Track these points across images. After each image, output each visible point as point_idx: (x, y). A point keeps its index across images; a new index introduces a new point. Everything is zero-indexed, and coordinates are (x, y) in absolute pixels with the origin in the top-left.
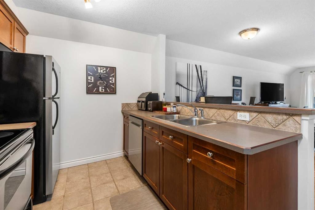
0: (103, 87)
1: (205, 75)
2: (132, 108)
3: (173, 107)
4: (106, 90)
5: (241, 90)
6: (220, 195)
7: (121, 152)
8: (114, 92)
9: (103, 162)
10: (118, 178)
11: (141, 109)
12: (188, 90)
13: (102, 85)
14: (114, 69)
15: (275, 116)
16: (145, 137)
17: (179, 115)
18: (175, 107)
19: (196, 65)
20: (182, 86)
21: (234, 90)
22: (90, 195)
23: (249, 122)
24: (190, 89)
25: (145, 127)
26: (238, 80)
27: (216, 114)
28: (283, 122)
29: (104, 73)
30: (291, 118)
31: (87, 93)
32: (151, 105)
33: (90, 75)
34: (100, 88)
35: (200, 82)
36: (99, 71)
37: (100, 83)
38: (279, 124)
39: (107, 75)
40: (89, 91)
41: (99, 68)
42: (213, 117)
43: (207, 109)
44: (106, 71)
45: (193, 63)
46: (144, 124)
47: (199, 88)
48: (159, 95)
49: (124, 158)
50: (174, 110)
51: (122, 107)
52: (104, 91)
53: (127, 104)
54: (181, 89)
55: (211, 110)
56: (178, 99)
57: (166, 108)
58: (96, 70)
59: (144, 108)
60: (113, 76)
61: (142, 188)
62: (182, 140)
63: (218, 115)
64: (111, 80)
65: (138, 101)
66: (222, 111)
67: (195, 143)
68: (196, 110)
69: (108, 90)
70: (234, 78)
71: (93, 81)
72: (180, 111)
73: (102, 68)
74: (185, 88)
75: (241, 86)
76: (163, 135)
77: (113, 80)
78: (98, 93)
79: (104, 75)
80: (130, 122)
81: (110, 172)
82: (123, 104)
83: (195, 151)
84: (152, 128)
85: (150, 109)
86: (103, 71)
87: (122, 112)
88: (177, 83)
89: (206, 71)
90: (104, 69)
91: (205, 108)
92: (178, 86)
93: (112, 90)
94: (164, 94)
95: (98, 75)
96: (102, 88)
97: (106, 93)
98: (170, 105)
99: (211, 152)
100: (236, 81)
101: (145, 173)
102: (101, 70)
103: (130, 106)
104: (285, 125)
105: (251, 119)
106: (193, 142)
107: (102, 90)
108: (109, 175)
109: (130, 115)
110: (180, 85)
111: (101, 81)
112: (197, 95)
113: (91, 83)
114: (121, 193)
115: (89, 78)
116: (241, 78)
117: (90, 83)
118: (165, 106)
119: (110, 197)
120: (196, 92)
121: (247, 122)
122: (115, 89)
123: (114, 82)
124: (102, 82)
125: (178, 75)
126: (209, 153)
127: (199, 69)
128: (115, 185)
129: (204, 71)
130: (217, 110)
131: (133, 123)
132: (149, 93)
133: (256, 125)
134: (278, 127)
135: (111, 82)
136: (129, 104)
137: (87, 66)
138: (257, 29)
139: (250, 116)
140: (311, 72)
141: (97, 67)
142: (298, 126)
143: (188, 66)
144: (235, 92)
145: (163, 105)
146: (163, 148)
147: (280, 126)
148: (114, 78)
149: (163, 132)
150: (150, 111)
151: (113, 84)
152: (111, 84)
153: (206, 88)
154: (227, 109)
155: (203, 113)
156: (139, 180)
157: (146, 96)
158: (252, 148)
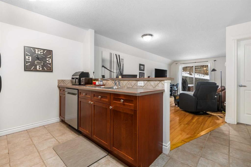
0: (41, 66)
1: (122, 62)
2: (67, 84)
3: (101, 81)
4: (43, 68)
5: (144, 73)
6: (127, 121)
7: (58, 118)
8: (51, 70)
9: (41, 127)
10: (57, 135)
11: (75, 84)
12: (111, 72)
13: (40, 64)
14: (51, 52)
15: (154, 82)
16: (80, 101)
17: (105, 86)
18: (102, 81)
19: (116, 55)
20: (106, 68)
21: (140, 73)
22: (35, 148)
23: (144, 86)
24: (112, 71)
25: (80, 94)
26: (142, 66)
27: (127, 84)
28: (158, 84)
29: (42, 54)
30: (161, 82)
31: (25, 70)
32: (84, 81)
33: (27, 55)
34: (38, 67)
35: (119, 66)
36: (37, 53)
37: (38, 62)
38: (156, 86)
39: (44, 56)
40: (27, 69)
41: (37, 50)
42: (126, 86)
43: (122, 81)
44: (43, 52)
45: (114, 52)
46: (79, 92)
47: (118, 71)
48: (89, 74)
49: (60, 123)
50: (101, 83)
51: (58, 83)
52: (41, 69)
53: (62, 80)
54: (105, 70)
55: (124, 81)
56: (103, 76)
57: (95, 83)
58: (33, 51)
59: (77, 83)
60: (50, 57)
61: (77, 138)
62: (107, 97)
63: (128, 84)
64: (48, 61)
65: (72, 78)
66: (130, 81)
67: (114, 97)
68: (116, 82)
69: (45, 69)
70: (140, 65)
71: (30, 60)
72: (105, 84)
73: (39, 50)
74: (109, 70)
75: (144, 71)
76: (94, 97)
77: (50, 61)
78: (36, 70)
79: (41, 56)
80: (66, 93)
81: (49, 133)
82: (59, 81)
83: (114, 101)
84: (86, 94)
85: (82, 83)
86: (41, 53)
87: (58, 87)
88: (103, 66)
89: (123, 59)
90: (41, 51)
91: (121, 80)
92: (103, 68)
93: (49, 68)
94: (94, 73)
95: (36, 56)
96: (39, 67)
97: (43, 71)
98: (98, 80)
99: (123, 99)
100: (141, 67)
101: (80, 127)
102: (39, 52)
103: (65, 82)
104: (158, 86)
105: (144, 85)
106: (113, 97)
107: (39, 69)
108: (49, 134)
109: (66, 88)
110: (105, 67)
111: (38, 61)
112: (117, 75)
113: (29, 62)
114: (61, 143)
115: (27, 57)
116: (144, 65)
117: (27, 62)
118: (95, 81)
119: (52, 147)
120: (116, 73)
121: (143, 87)
122: (52, 68)
123: (50, 62)
124: (40, 61)
125: (103, 61)
126: (122, 100)
127: (118, 57)
128: (55, 140)
129: (121, 59)
130: (127, 81)
131: (69, 93)
132: (81, 72)
133: (147, 87)
134: (155, 88)
135: (47, 62)
136: (64, 80)
137: (24, 47)
138: (151, 35)
139: (144, 83)
140: (181, 64)
141: (34, 48)
142: (163, 86)
143: (111, 54)
144: (141, 74)
145: (93, 81)
146: (94, 105)
147: (157, 87)
148: (50, 59)
149: (94, 95)
150: (83, 85)
151: (50, 64)
152: (48, 63)
153: (123, 70)
154: (133, 80)
155: (120, 83)
156: (75, 134)
157: (79, 75)
158: (140, 93)
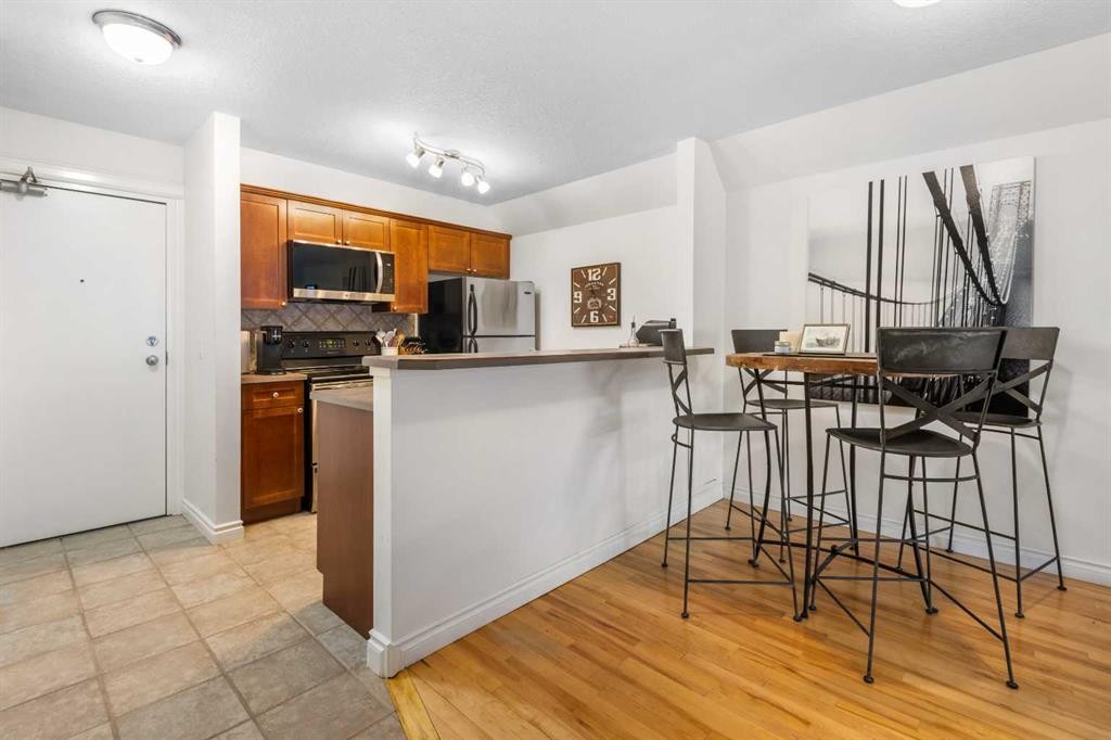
0: (597, 312)
4: (601, 320)
8: (615, 321)
12: (873, 301)
13: (595, 308)
14: (617, 267)
19: (930, 179)
20: (833, 285)
29: (599, 281)
31: (573, 326)
33: (576, 289)
34: (592, 314)
35: (962, 252)
36: (590, 279)
37: (592, 303)
39: (603, 285)
40: (576, 322)
41: (590, 272)
44: (601, 274)
47: (955, 287)
52: (597, 321)
58: (585, 276)
60: (614, 285)
64: (609, 295)
69: (605, 318)
71: (581, 301)
73: (594, 270)
74: (854, 292)
77: (614, 294)
78: (589, 324)
79: (598, 286)
86: (597, 276)
88: (810, 275)
90: (598, 271)
93: (611, 316)
95: (589, 286)
96: (595, 314)
97: (601, 324)
102: (593, 275)
107: (595, 319)
110: (824, 282)
111: (592, 300)
113: (578, 305)
115: (576, 294)
117: (576, 307)
120: (929, 307)
122: (616, 314)
123: (615, 298)
124: (595, 300)
127: (954, 188)
129: (1001, 188)
135: (609, 298)
137: (572, 270)
141: (586, 269)
148: (614, 290)
151: (614, 303)
152: (610, 303)
